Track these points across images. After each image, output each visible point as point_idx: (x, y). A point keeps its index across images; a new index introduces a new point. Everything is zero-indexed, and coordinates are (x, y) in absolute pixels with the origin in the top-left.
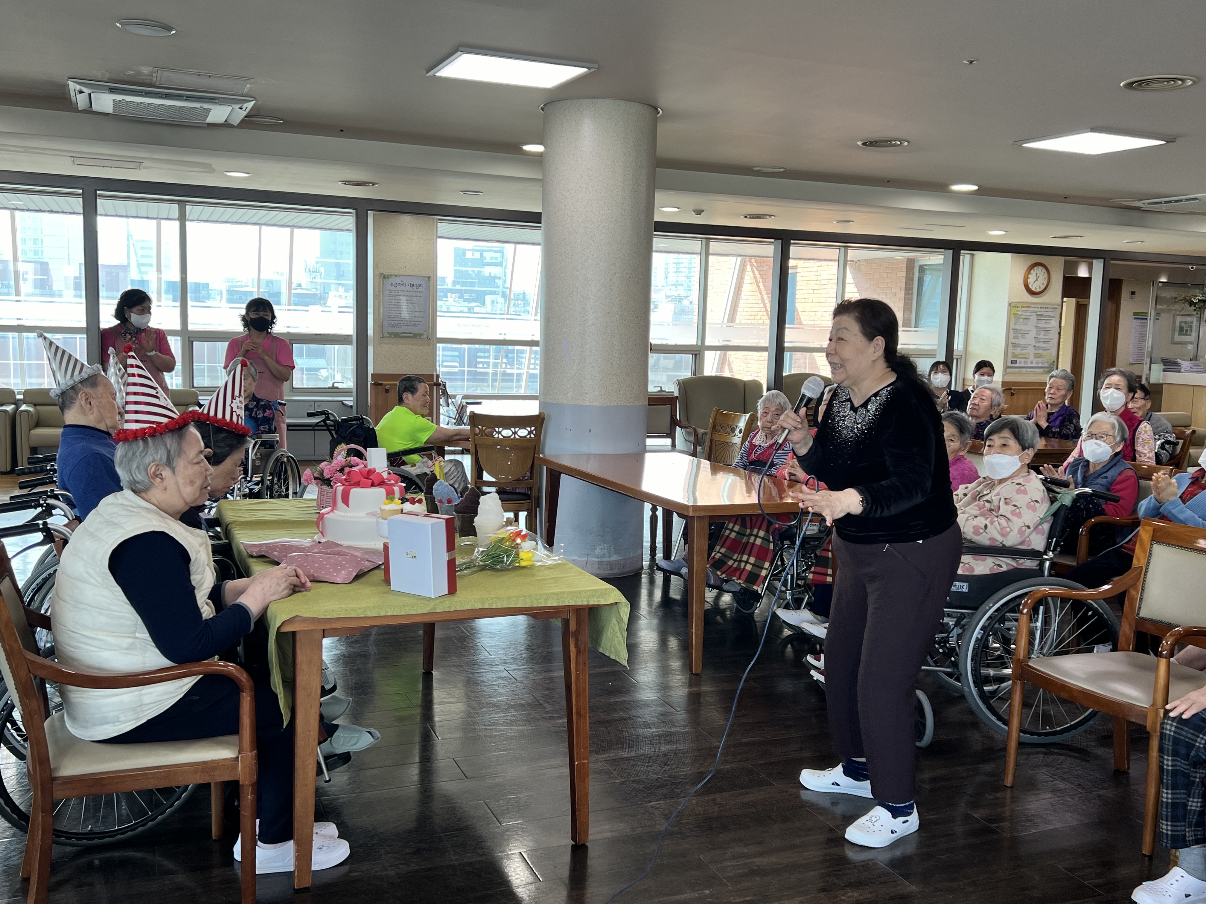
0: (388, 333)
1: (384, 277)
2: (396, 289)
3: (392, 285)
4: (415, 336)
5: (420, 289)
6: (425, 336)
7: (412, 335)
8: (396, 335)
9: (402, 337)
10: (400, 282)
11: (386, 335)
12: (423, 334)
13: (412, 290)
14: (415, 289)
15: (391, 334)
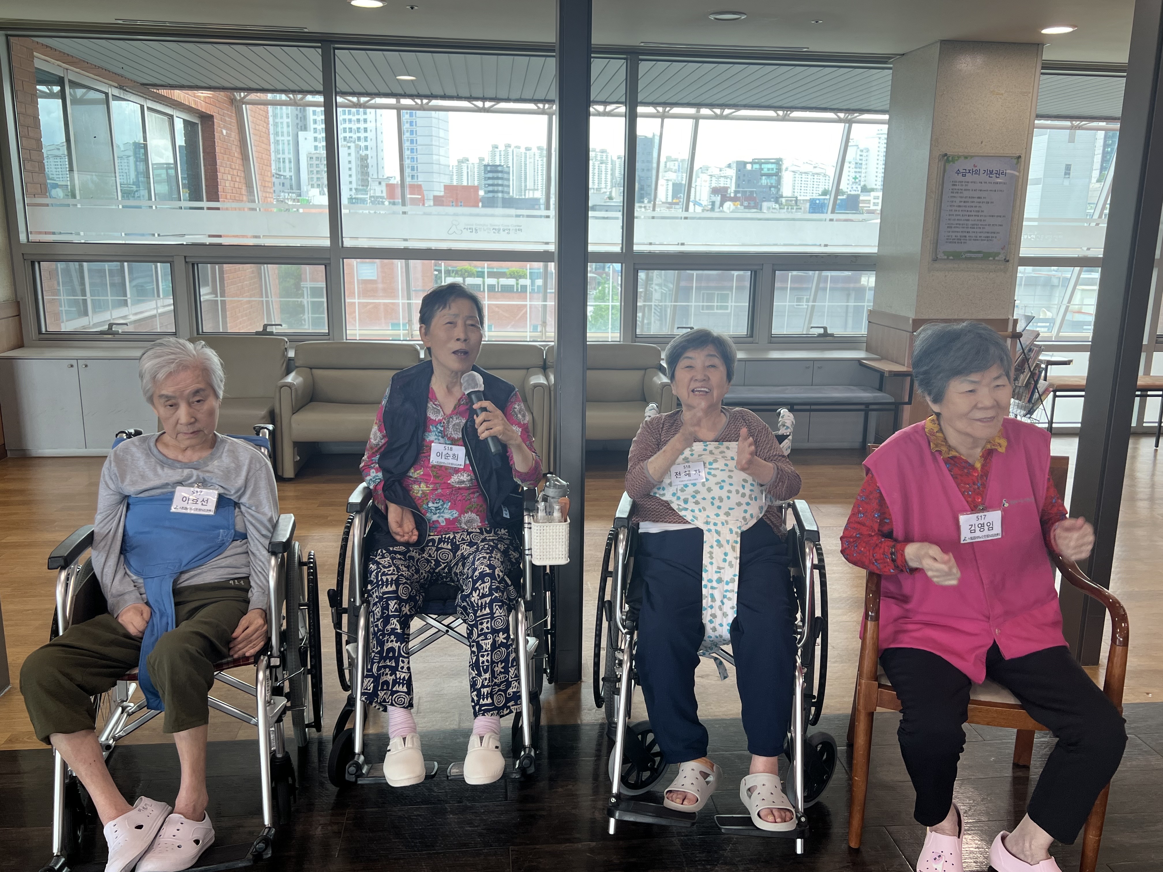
0: (944, 252)
4: (986, 256)
8: (957, 256)
9: (967, 259)
12: (998, 254)
13: (990, 180)
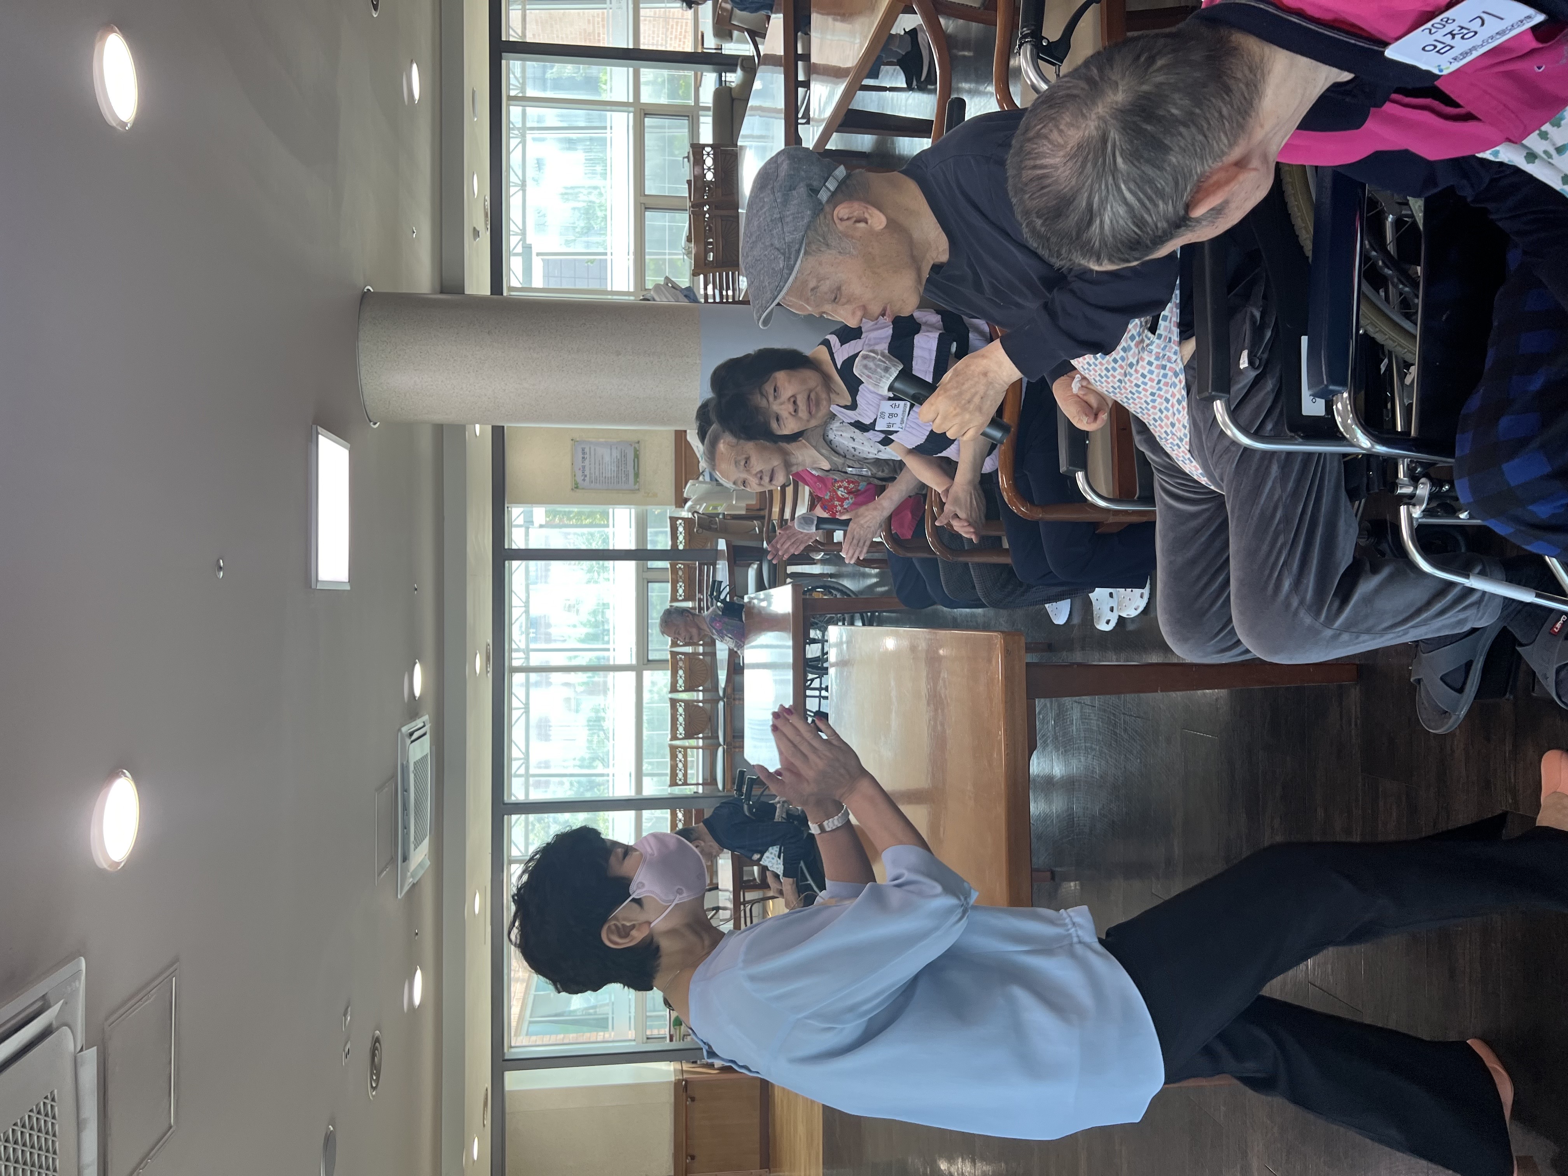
1: (577, 488)
2: (588, 476)
3: (584, 480)
5: (587, 450)
6: (637, 446)
7: (636, 460)
10: (580, 473)
11: (637, 487)
14: (587, 456)
15: (636, 482)
